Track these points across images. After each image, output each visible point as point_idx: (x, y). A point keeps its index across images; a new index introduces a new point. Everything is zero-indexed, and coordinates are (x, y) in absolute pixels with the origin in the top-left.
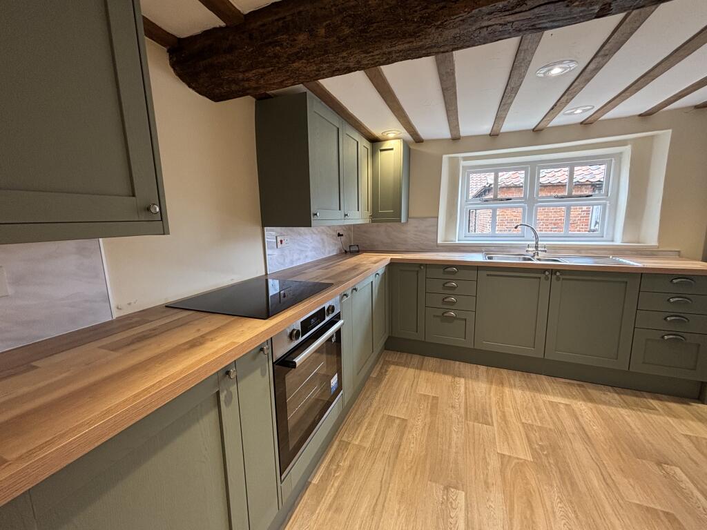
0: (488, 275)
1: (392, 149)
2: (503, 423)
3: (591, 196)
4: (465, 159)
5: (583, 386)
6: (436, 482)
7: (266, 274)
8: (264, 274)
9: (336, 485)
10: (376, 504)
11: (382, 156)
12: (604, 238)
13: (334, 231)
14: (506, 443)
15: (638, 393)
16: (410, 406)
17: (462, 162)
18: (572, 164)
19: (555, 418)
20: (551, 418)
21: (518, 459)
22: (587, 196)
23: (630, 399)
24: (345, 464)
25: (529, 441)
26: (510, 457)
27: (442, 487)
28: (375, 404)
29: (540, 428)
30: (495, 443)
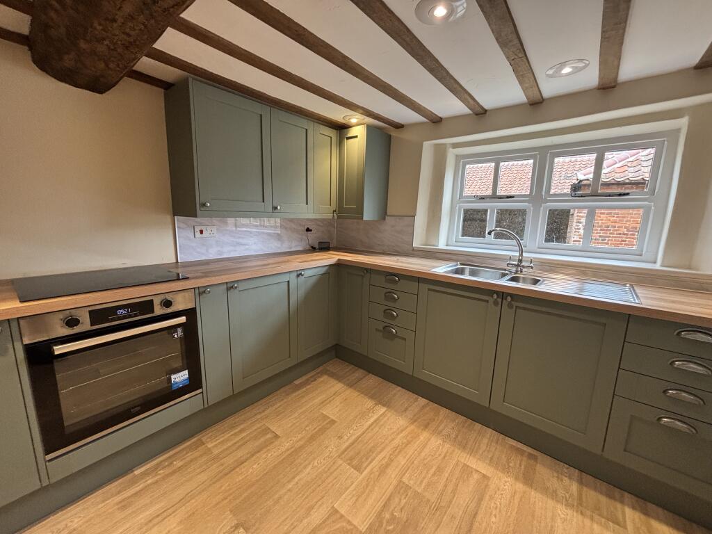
0: (429, 289)
1: (356, 137)
2: (377, 473)
3: (628, 194)
4: (455, 146)
5: (535, 458)
6: (234, 515)
7: (177, 262)
8: (174, 261)
9: (149, 482)
10: (158, 516)
11: (348, 144)
12: (642, 258)
13: (300, 225)
14: (354, 499)
15: (617, 492)
16: (297, 424)
17: (451, 149)
18: (600, 149)
19: (450, 489)
20: (446, 486)
21: (349, 522)
22: (620, 195)
23: (591, 496)
24: (178, 464)
25: (384, 506)
26: (342, 516)
27: (236, 522)
28: (268, 412)
29: (416, 494)
30: (341, 494)
